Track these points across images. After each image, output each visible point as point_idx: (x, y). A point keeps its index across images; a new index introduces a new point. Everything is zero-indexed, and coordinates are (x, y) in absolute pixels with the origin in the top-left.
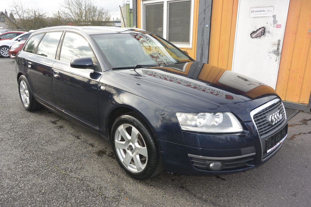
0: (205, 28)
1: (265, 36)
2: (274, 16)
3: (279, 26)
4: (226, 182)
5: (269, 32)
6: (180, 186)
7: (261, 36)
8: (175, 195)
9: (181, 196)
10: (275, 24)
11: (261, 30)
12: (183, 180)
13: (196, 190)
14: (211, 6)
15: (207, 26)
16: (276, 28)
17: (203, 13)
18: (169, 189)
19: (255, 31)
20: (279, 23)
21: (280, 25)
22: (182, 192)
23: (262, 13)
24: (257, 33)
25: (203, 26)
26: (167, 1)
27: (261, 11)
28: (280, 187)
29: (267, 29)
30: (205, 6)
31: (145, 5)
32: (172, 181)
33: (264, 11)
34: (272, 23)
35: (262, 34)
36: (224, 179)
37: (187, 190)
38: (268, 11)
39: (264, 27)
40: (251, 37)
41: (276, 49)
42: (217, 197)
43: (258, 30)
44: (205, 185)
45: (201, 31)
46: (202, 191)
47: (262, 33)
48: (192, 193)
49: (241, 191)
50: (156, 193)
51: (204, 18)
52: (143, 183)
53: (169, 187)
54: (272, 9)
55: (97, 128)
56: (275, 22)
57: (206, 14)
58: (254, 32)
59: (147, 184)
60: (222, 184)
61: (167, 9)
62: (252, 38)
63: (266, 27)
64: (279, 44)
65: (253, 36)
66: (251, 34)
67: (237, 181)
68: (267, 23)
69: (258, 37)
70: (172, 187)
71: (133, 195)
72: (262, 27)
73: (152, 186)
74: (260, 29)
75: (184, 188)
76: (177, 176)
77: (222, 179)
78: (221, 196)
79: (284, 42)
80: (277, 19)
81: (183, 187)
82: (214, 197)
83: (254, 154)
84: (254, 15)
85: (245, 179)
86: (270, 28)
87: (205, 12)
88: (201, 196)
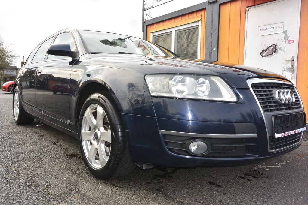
0: (212, 52)
1: (276, 54)
2: (285, 32)
3: (291, 42)
4: (222, 189)
5: (280, 49)
6: (156, 190)
7: (272, 54)
8: (145, 198)
9: (154, 199)
10: (287, 40)
11: (272, 48)
12: (162, 184)
13: (177, 194)
14: (217, 29)
15: (215, 49)
16: (288, 44)
17: (210, 37)
18: (140, 192)
19: (266, 49)
20: (290, 38)
21: (292, 40)
22: (157, 195)
23: (272, 30)
24: (268, 51)
25: (210, 50)
26: (175, 31)
27: (270, 29)
28: (302, 198)
29: (278, 46)
30: (212, 30)
31: (154, 37)
32: (147, 184)
33: (274, 28)
34: (283, 39)
35: (273, 52)
36: (220, 186)
37: (164, 194)
38: (277, 27)
39: (275, 44)
40: (261, 56)
41: (291, 66)
42: (205, 203)
43: (268, 48)
44: (192, 190)
45: (209, 55)
46: (185, 196)
47: (273, 50)
48: (170, 197)
49: (242, 199)
50: (120, 194)
51: (211, 42)
52: (107, 184)
53: (141, 189)
54: (282, 25)
55: (68, 122)
56: (286, 38)
57: (213, 38)
58: (264, 51)
59: (113, 185)
60: (215, 190)
61: (175, 38)
62: (263, 57)
63: (276, 44)
64: (293, 60)
65: (264, 55)
66: (261, 52)
67: (238, 189)
68: (278, 40)
69: (269, 55)
70: (144, 189)
71: (88, 194)
72: (273, 45)
73: (118, 187)
74: (270, 46)
75: (161, 191)
76: (156, 180)
77: (217, 186)
78: (211, 203)
79: (298, 58)
80: (289, 35)
81: (159, 191)
82: (200, 203)
83: (256, 135)
84: (262, 33)
85: (250, 187)
86: (281, 44)
87: (212, 36)
88: (182, 201)
